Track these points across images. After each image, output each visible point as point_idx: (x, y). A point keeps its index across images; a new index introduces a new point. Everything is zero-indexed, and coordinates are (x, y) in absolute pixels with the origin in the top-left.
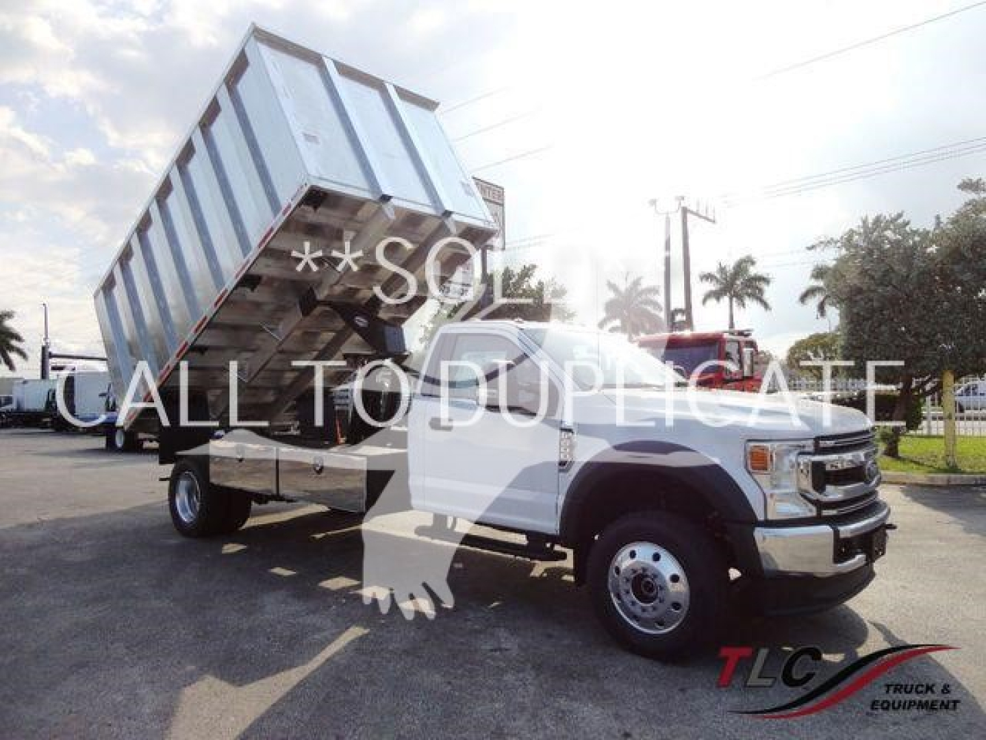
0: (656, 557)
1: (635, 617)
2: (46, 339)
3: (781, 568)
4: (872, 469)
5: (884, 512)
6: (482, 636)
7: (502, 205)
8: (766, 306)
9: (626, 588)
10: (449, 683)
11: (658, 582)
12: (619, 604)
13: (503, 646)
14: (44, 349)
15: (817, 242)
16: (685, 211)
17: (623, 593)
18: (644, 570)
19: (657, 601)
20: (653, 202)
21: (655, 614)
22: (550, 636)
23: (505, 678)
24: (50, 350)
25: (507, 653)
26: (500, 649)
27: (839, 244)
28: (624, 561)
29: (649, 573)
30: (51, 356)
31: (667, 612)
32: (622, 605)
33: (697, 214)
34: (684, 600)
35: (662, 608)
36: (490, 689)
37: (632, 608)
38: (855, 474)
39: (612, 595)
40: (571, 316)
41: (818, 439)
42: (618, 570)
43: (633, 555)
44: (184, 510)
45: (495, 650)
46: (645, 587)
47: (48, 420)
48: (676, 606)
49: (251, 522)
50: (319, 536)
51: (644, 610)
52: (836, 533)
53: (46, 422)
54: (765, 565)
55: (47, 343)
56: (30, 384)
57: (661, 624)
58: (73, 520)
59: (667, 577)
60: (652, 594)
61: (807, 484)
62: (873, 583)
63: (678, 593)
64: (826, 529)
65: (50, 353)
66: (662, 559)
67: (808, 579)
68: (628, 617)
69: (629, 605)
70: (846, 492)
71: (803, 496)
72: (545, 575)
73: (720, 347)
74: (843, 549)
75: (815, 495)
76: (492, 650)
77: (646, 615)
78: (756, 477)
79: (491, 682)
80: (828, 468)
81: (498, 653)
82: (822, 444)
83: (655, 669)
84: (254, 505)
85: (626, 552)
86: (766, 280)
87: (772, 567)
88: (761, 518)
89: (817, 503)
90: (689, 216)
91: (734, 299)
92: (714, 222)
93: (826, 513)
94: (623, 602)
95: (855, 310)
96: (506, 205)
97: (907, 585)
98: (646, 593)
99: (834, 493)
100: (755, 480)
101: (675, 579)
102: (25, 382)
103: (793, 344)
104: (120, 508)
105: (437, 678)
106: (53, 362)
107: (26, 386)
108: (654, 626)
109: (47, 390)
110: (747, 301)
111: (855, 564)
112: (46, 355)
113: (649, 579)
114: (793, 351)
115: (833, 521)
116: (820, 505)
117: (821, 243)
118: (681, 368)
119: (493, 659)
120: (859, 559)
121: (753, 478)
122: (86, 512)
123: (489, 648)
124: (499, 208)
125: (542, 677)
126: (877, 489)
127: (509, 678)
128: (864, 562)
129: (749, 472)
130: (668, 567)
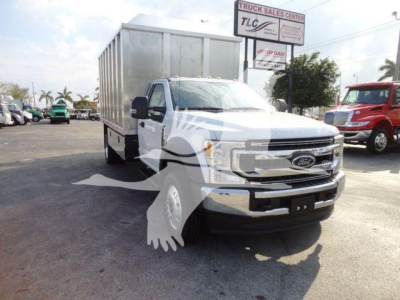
52: (253, 195)
54: (205, 206)
61: (237, 166)
71: (234, 172)
75: (243, 173)
80: (258, 158)
87: (209, 208)
88: (207, 181)
89: (247, 178)
93: (253, 183)
100: (207, 161)
111: (273, 213)
116: (250, 179)
120: (279, 211)
128: (287, 213)
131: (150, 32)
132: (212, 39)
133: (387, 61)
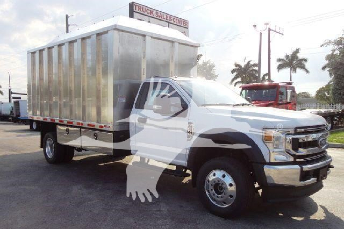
0: (224, 176)
1: (215, 200)
2: (10, 86)
3: (276, 183)
4: (322, 142)
5: (329, 160)
6: (154, 205)
7: (188, 28)
8: (307, 71)
9: (211, 188)
10: (136, 222)
11: (223, 186)
12: (209, 195)
13: (161, 209)
14: (9, 90)
15: (324, 43)
16: (270, 30)
17: (210, 190)
18: (218, 181)
19: (223, 194)
20: (255, 26)
21: (222, 199)
22: (182, 206)
23: (158, 222)
24: (11, 91)
25: (162, 212)
26: (160, 211)
27: (333, 44)
28: (211, 177)
29: (220, 183)
30: (12, 93)
31: (227, 198)
32: (210, 195)
33: (275, 31)
34: (234, 194)
35: (225, 197)
36: (151, 226)
37: (213, 196)
38: (314, 144)
39: (206, 190)
40: (216, 76)
41: (296, 128)
42: (208, 181)
43: (215, 175)
44: (49, 153)
45: (158, 211)
46: (219, 188)
47: (11, 118)
48: (231, 196)
49: (75, 159)
50: (101, 164)
51: (218, 197)
52: (302, 169)
53: (10, 119)
54: (268, 181)
55: (10, 88)
56: (4, 104)
57: (225, 203)
58: (10, 156)
59: (228, 185)
60: (222, 191)
61: (290, 147)
62: (322, 190)
63: (232, 191)
64: (297, 167)
65: (12, 92)
66: (226, 177)
67: (292, 187)
68: (212, 200)
69: (212, 195)
70: (308, 151)
71: (287, 152)
72: (188, 182)
73: (277, 89)
74: (304, 176)
75: (294, 152)
76: (156, 211)
77: (218, 199)
78: (267, 144)
79: (152, 223)
80: (301, 141)
81: (158, 212)
82: (298, 130)
83: (221, 221)
84: (76, 152)
85: (212, 174)
86: (306, 60)
87: (271, 182)
88: (267, 161)
89: (294, 156)
90: (271, 32)
91: (292, 69)
92: (283, 34)
93: (298, 160)
94: (210, 194)
95: (338, 73)
96: (189, 28)
97: (342, 191)
98: (220, 191)
99: (303, 151)
100: (266, 145)
101: (231, 185)
102: (2, 103)
103: (318, 89)
104: (29, 152)
105: (132, 220)
106: (13, 95)
107: (2, 105)
108: (221, 204)
109: (11, 106)
110: (298, 70)
111: (310, 182)
112: (10, 93)
113: (220, 185)
114: (318, 92)
115: (300, 164)
116: (295, 157)
117: (326, 43)
118: (249, 98)
119: (156, 214)
120: (312, 180)
121: (265, 144)
122: (15, 153)
123: (155, 210)
124: (186, 30)
125: (173, 222)
126: (326, 150)
127: (160, 222)
128: (316, 181)
129: (264, 142)
130: (228, 180)
131: (135, 34)
132: (180, 43)
133: (236, 65)
